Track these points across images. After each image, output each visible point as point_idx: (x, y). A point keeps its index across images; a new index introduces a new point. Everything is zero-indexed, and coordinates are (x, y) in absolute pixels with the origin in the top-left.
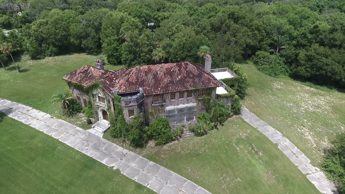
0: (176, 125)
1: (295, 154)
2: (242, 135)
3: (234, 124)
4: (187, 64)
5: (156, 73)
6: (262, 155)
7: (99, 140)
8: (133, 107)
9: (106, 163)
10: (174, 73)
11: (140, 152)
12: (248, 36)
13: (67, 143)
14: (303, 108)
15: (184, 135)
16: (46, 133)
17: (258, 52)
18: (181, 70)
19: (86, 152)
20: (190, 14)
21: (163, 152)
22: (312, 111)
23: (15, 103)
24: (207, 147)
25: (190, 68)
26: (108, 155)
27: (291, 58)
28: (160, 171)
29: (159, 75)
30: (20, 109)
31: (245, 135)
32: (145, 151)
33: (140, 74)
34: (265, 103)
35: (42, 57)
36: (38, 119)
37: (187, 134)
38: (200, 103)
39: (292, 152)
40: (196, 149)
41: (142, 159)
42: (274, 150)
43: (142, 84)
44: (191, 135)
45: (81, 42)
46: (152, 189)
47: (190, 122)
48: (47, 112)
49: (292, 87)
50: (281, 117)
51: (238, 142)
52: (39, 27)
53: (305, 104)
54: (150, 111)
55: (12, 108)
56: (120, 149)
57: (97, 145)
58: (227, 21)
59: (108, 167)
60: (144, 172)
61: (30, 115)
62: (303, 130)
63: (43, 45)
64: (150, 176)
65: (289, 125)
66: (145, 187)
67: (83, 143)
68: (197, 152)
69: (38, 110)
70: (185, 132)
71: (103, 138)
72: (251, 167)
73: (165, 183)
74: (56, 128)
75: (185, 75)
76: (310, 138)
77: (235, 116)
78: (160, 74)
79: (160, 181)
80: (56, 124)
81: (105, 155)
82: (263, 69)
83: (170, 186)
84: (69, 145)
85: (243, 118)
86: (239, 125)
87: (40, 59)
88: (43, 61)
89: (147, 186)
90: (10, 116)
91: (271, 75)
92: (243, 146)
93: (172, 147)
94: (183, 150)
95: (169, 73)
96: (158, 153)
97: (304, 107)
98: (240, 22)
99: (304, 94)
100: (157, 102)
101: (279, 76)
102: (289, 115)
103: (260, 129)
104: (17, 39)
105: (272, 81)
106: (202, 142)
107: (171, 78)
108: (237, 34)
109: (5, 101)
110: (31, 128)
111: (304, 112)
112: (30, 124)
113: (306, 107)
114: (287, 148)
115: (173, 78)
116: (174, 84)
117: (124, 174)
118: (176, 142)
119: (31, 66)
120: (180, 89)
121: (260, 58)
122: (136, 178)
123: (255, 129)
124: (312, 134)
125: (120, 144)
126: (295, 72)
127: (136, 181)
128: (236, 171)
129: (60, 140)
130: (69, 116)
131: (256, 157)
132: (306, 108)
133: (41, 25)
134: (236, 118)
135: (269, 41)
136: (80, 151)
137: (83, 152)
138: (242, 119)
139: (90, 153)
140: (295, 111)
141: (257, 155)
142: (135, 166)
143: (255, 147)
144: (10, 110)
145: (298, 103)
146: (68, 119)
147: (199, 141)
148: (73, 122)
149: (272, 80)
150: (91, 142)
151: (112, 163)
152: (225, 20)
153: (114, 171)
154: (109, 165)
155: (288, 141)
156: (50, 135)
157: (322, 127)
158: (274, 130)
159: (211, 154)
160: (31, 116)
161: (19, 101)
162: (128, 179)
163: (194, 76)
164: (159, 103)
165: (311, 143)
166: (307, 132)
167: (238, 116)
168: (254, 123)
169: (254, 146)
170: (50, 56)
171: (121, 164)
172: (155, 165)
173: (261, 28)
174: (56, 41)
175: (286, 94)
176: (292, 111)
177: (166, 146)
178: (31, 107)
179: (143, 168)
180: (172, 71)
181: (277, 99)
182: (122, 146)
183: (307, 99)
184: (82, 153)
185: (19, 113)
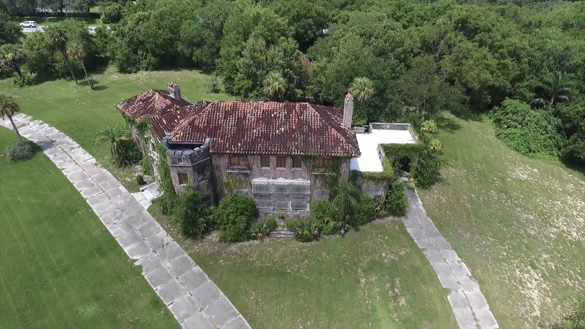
0: (271, 213)
1: (476, 320)
2: (385, 257)
3: (381, 233)
4: (305, 107)
5: (242, 116)
6: (404, 303)
7: (140, 212)
8: (185, 169)
9: (129, 252)
10: (276, 120)
11: (189, 246)
12: (487, 66)
13: (94, 208)
14: (555, 229)
15: (276, 232)
16: (75, 186)
17: (507, 101)
18: (290, 117)
19: (111, 228)
20: (395, 16)
21: (224, 255)
22: (575, 239)
23: (63, 134)
24: (307, 264)
25: (308, 116)
26: (139, 240)
27: (571, 122)
28: (202, 286)
29: (247, 121)
30: (63, 145)
31: (392, 257)
32: (198, 247)
33: (216, 115)
34: (472, 203)
35: (134, 70)
36: (77, 164)
37: (282, 232)
38: (317, 181)
39: (473, 314)
40: (285, 263)
41: (185, 260)
42: (436, 300)
43: (212, 133)
44: (289, 235)
45: (193, 51)
46: (173, 313)
47: (298, 213)
48: (93, 155)
49: (555, 182)
50: (490, 239)
51: (370, 269)
52: (137, 24)
53: (566, 221)
54: (225, 180)
55: (54, 141)
56: (162, 234)
57: (132, 220)
58: (451, 35)
59: (128, 258)
60: (177, 282)
61: (71, 155)
62: (526, 275)
63: (140, 53)
64: (183, 290)
65: (501, 257)
66: (164, 306)
67: (115, 213)
68: (284, 268)
69: (85, 150)
70: (280, 228)
71: (147, 211)
72: (368, 322)
73: (199, 309)
74: (93, 182)
75: (294, 127)
76: (535, 294)
77: (391, 218)
78: (250, 119)
79: (193, 303)
80: (95, 175)
81: (135, 238)
82: (507, 136)
83: (204, 316)
84: (95, 211)
85: (405, 225)
86: (389, 236)
87: (130, 72)
88: (132, 77)
89: (168, 305)
90: (46, 152)
91: (518, 151)
92: (377, 278)
93: (245, 250)
94: (261, 260)
95: (267, 119)
96: (215, 256)
97: (558, 228)
98: (477, 37)
99: (577, 200)
100: (236, 167)
101: (538, 154)
102: (512, 238)
103: (428, 254)
104: (105, 40)
105: (514, 163)
106: (301, 253)
107: (267, 129)
108: (464, 61)
109: (53, 129)
110: (63, 175)
111: (551, 238)
112: (63, 169)
113: (565, 228)
114: (466, 302)
115: (270, 129)
116: (268, 139)
117: (146, 277)
118: (257, 242)
119: (113, 82)
120: (276, 150)
121: (507, 114)
122: (159, 288)
123: (419, 252)
124: (545, 289)
125: (166, 226)
126: (573, 151)
127: (157, 292)
128: (335, 322)
129: (87, 201)
130: (120, 167)
131: (391, 305)
132: (563, 231)
133: (140, 20)
134: (392, 221)
135: (536, 83)
136: (104, 223)
137: (108, 227)
138: (402, 227)
139: (116, 230)
140: (532, 233)
141: (395, 301)
142: (169, 268)
143: (399, 286)
144: (50, 144)
145: (549, 217)
146: (116, 171)
147: (297, 248)
148: (120, 176)
149: (516, 160)
150: (127, 214)
151: (138, 254)
152: (446, 32)
153: (133, 267)
154: (132, 256)
155: (477, 289)
156: (79, 190)
157: (580, 278)
158: (459, 262)
159: (307, 278)
160: (71, 157)
161: (68, 132)
162: (146, 286)
163: (311, 130)
164: (238, 169)
165: (531, 306)
166: (534, 281)
167: (397, 219)
168: (423, 240)
169: (398, 282)
170: (147, 70)
171: (150, 259)
172: (200, 274)
173: (523, 54)
174: (156, 46)
175: (532, 193)
176: (526, 231)
177: (235, 246)
178: (78, 143)
179: (179, 273)
180: (273, 115)
181: (503, 201)
182: (168, 230)
183: (575, 213)
184: (106, 228)
185: (60, 149)
